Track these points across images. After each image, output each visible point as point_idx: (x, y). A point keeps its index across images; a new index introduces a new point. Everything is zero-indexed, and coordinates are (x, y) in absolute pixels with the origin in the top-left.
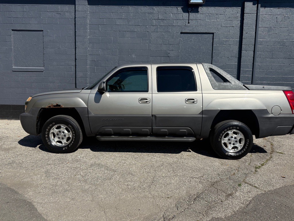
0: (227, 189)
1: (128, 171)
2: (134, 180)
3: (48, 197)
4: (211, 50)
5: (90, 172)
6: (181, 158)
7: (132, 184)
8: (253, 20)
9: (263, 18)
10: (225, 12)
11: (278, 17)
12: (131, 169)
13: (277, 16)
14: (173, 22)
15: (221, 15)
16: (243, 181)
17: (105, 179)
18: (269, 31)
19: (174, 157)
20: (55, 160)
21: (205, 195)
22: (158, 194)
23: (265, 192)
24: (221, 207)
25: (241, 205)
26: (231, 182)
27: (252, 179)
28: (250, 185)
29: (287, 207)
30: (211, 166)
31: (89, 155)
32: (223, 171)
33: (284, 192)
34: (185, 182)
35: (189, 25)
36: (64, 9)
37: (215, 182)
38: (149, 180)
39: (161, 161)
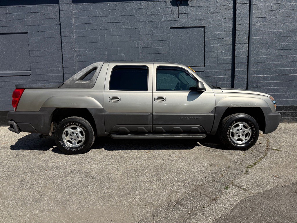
0: (212, 193)
1: (109, 177)
2: (112, 186)
3: (15, 210)
4: (204, 44)
5: (67, 180)
6: (169, 160)
7: (110, 191)
8: (246, 10)
9: (257, 8)
10: (216, 4)
11: (273, 5)
12: (112, 175)
13: (271, 5)
14: (162, 17)
15: (212, 7)
16: (231, 183)
17: (81, 187)
18: (263, 22)
19: (161, 159)
20: (34, 167)
21: (186, 201)
22: (136, 201)
23: (253, 195)
24: (202, 214)
25: (225, 211)
26: (217, 185)
27: (241, 181)
28: (238, 187)
29: (276, 211)
30: (199, 168)
31: (71, 161)
32: (211, 172)
33: (274, 194)
34: (168, 186)
35: (178, 19)
36: (47, 9)
37: (200, 185)
38: (128, 186)
39: (146, 165)
